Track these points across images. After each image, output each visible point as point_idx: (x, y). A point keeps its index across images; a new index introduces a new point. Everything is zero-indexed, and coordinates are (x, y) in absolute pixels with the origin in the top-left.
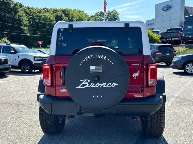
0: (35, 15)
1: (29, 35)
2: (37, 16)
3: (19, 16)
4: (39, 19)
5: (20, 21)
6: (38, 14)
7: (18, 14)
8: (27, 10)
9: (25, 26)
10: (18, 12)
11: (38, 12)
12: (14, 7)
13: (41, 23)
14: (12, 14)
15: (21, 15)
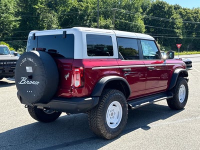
0: (191, 16)
1: (181, 37)
2: (193, 17)
3: (173, 18)
4: (196, 20)
5: (173, 23)
6: (195, 15)
7: (172, 17)
8: (183, 11)
9: (178, 28)
10: (172, 15)
11: (194, 13)
12: (168, 10)
13: (197, 24)
14: (166, 18)
15: (175, 17)
